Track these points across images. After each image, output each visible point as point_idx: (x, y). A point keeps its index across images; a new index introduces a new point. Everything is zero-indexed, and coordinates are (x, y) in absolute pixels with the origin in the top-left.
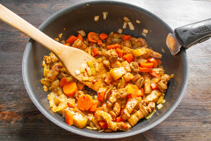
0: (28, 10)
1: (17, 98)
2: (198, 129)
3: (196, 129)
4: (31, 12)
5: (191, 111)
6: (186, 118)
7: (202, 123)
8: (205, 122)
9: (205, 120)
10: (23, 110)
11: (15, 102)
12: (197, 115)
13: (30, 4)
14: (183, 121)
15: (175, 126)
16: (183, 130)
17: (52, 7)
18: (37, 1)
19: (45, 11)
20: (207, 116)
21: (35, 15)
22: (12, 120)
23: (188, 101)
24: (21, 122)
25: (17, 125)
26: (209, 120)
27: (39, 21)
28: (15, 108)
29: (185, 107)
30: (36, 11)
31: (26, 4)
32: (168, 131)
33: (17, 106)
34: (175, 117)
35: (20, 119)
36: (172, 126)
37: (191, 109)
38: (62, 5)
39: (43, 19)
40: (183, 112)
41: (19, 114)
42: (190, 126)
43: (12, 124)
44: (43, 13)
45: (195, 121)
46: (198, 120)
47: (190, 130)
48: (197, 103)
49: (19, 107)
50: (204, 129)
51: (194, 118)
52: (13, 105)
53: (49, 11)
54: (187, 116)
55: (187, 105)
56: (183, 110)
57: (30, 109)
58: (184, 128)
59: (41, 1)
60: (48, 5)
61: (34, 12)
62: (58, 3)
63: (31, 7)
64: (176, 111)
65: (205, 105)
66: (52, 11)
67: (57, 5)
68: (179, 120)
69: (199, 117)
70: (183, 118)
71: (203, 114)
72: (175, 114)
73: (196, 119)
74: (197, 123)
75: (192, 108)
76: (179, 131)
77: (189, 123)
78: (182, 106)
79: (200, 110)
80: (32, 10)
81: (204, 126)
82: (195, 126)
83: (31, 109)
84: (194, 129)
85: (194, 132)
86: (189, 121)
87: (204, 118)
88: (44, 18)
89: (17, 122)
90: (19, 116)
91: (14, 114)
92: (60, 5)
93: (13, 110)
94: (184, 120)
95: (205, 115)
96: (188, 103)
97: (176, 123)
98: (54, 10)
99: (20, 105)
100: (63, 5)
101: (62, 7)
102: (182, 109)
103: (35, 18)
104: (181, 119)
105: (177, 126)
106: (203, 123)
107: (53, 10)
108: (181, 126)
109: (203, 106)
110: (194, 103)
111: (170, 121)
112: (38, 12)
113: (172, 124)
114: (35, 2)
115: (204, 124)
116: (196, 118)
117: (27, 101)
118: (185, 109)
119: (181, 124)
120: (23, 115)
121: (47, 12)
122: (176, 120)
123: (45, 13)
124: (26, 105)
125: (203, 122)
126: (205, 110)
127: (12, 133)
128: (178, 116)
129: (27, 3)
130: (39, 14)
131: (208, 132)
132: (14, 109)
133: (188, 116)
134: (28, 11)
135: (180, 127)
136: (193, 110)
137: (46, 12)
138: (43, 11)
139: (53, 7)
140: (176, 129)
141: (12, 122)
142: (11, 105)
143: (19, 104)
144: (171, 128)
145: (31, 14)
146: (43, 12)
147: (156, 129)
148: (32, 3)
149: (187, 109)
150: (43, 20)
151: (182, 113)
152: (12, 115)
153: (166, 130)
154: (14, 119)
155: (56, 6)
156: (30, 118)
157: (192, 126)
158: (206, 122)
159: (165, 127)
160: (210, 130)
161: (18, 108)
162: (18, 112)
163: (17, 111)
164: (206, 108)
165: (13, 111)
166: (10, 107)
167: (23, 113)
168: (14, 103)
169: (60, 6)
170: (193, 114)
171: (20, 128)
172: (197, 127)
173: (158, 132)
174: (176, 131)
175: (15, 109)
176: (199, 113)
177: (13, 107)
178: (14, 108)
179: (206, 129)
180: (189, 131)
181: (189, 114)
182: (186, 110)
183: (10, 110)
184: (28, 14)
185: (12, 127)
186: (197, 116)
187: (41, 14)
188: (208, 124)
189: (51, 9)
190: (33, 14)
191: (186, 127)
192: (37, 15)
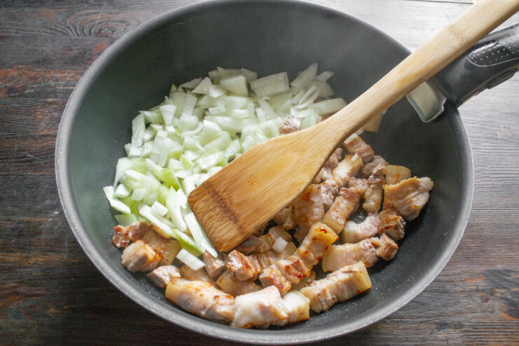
0: (9, 24)
2: (424, 343)
3: (419, 343)
4: (15, 31)
7: (434, 326)
8: (442, 326)
9: (444, 319)
12: (423, 304)
13: (13, 11)
14: (385, 322)
17: (68, 17)
18: (32, 3)
19: (51, 29)
21: (23, 37)
26: (454, 319)
27: (34, 54)
30: (27, 28)
31: (5, 9)
38: (95, 13)
39: (44, 48)
42: (404, 335)
44: (46, 32)
45: (416, 320)
46: (425, 319)
50: (439, 343)
53: (60, 28)
59: (43, 3)
60: (60, 13)
61: (22, 30)
62: (86, 9)
63: (14, 18)
65: (446, 278)
66: (69, 28)
67: (82, 12)
71: (439, 304)
74: (423, 326)
77: (401, 327)
79: (432, 291)
80: (16, 25)
81: (440, 336)
84: (412, 342)
87: (442, 315)
88: (46, 46)
92: (91, 14)
98: (73, 25)
100: (99, 13)
101: (93, 17)
103: (23, 47)
106: (437, 328)
107: (71, 27)
109: (440, 281)
112: (32, 31)
114: (27, 4)
115: (439, 330)
121: (55, 30)
123: (50, 33)
125: (437, 324)
129: (5, 6)
130: (35, 37)
134: (8, 26)
137: (53, 31)
138: (46, 27)
139: (73, 17)
145: (13, 35)
146: (44, 30)
148: (20, 7)
150: (42, 50)
155: (80, 16)
158: (446, 324)
164: (448, 287)
169: (88, 17)
170: (413, 303)
172: (421, 336)
176: (429, 301)
179: (446, 343)
184: (8, 37)
186: (422, 307)
187: (41, 35)
188: (451, 330)
189: (66, 24)
190: (20, 35)
191: (392, 337)
192: (28, 37)
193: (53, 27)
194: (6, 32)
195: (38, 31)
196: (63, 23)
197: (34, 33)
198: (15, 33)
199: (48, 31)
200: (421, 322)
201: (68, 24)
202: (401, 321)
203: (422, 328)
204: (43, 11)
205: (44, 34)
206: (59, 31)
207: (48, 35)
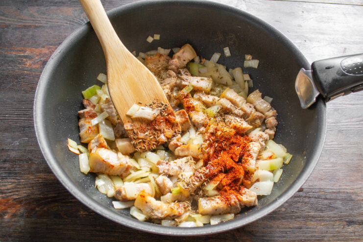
0: (41, 18)
1: (16, 174)
2: (339, 234)
3: (335, 234)
4: (45, 22)
5: (326, 202)
6: (317, 214)
7: (345, 223)
8: (350, 223)
9: (351, 219)
10: (26, 195)
11: (13, 181)
12: (337, 208)
13: (43, 9)
14: (311, 220)
15: (297, 228)
16: (312, 236)
17: (82, 13)
18: (56, 3)
19: (70, 21)
20: (355, 212)
21: (51, 27)
22: (6, 213)
23: (323, 184)
24: (22, 216)
25: (14, 222)
26: (358, 218)
27: (59, 38)
28: (12, 192)
29: (316, 195)
30: (54, 20)
31: (37, 7)
32: (284, 237)
33: (15, 188)
34: (296, 213)
35: (20, 210)
36: (291, 228)
37: (327, 199)
39: (66, 34)
40: (312, 204)
41: (19, 201)
42: (324, 229)
43: (6, 220)
44: (67, 23)
45: (332, 219)
46: (338, 218)
47: (324, 237)
48: (338, 188)
49: (19, 189)
50: (349, 234)
51: (331, 214)
52: (9, 187)
53: (77, 20)
54: (319, 211)
55: (319, 192)
56: (313, 200)
57: (37, 194)
58: (313, 232)
59: (63, 3)
60: (76, 10)
61: (50, 22)
63: (44, 14)
64: (299, 202)
65: (351, 191)
66: (82, 20)
68: (304, 218)
69: (341, 212)
70: (312, 214)
71: (347, 208)
72: (298, 207)
73: (336, 217)
74: (337, 223)
75: (328, 197)
76: (304, 236)
77: (323, 224)
78: (310, 193)
79: (342, 200)
80: (46, 18)
81: (349, 230)
82: (333, 228)
83: (40, 195)
84: (331, 234)
85: (331, 239)
86: (322, 219)
87: (350, 215)
88: (67, 33)
89: (14, 215)
90: (19, 206)
91: (10, 201)
93: (8, 194)
94: (313, 217)
95: (352, 209)
96: (322, 187)
97: (298, 223)
99: (20, 187)
102: (310, 197)
103: (51, 33)
104: (309, 215)
105: (301, 229)
106: (347, 225)
107: (84, 19)
108: (308, 228)
109: (347, 193)
110: (332, 188)
111: (288, 219)
112: (57, 22)
113: (291, 225)
114: (52, 4)
115: (349, 226)
116: (335, 214)
117: (33, 179)
118: (315, 198)
119: (308, 224)
120: (26, 204)
121: (73, 22)
122: (299, 218)
123: (69, 24)
124: (32, 187)
125: (347, 222)
126: (352, 200)
127: (5, 236)
128: (303, 211)
129: (37, 5)
130: (59, 26)
131: (357, 240)
132: (10, 194)
133: (322, 211)
134: (40, 19)
135: (305, 230)
136: (331, 199)
137: (71, 23)
138: (67, 20)
140: (298, 234)
141: (6, 217)
142: (5, 186)
143: (20, 185)
144: (290, 231)
145: (44, 25)
146: (66, 22)
147: (263, 233)
148: (47, 6)
149: (319, 198)
150: (65, 36)
151: (309, 205)
152: (6, 203)
153: (279, 235)
154: (9, 211)
156: (37, 209)
157: (328, 228)
158: (353, 222)
159: (278, 230)
160: (360, 236)
161: (17, 191)
162: (17, 199)
163: (15, 197)
164: (353, 197)
165: (8, 196)
166: (4, 190)
167: (26, 200)
168: (10, 183)
170: (330, 207)
171: (20, 226)
172: (337, 230)
173: (265, 238)
174: (298, 236)
175: (12, 194)
176: (341, 206)
177: (8, 189)
178: (10, 191)
179: (353, 234)
180: (322, 237)
181: (322, 207)
182: (317, 200)
183: (4, 195)
184: (40, 26)
185: (5, 225)
186: (336, 211)
187: (63, 25)
188: (357, 225)
189: (80, 17)
190: (48, 25)
191: (316, 230)
192: (55, 26)
193: (72, 20)
194: (39, 23)
195: (61, 23)
196: (79, 17)
197: (59, 24)
198: (45, 23)
199: (68, 23)
200: (336, 221)
201: (82, 18)
202: (323, 220)
203: (337, 224)
204: (64, 9)
205: (66, 25)
206: (75, 22)
207: (68, 25)
